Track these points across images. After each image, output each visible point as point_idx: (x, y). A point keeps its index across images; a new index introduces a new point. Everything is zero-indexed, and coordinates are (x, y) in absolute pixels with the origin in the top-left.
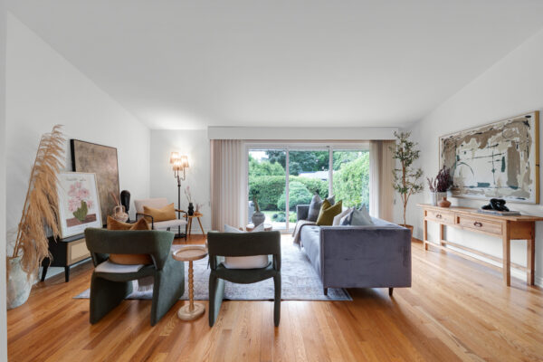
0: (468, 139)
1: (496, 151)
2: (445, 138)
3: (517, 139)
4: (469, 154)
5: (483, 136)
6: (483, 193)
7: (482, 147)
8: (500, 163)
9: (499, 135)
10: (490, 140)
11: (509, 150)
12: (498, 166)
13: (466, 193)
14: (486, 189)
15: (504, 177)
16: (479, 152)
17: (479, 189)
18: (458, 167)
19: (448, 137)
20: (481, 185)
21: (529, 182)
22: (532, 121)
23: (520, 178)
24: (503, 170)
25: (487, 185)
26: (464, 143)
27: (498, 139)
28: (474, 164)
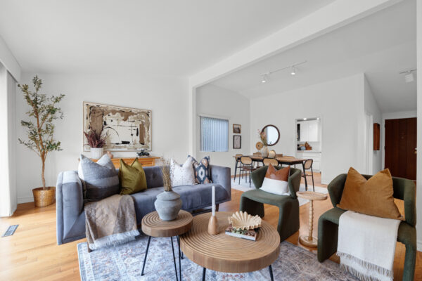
0: (114, 112)
1: (134, 124)
2: (92, 105)
3: (144, 121)
4: (115, 122)
5: (126, 114)
6: (125, 147)
7: (125, 120)
8: (136, 131)
9: (135, 116)
10: (129, 117)
11: (140, 125)
12: (135, 132)
13: (113, 148)
14: (127, 145)
15: (138, 138)
16: (122, 123)
17: (123, 145)
18: (105, 130)
19: (95, 105)
20: (124, 143)
21: (149, 141)
22: (150, 114)
23: (145, 139)
24: (137, 135)
25: (128, 143)
26: (110, 114)
27: (134, 118)
28: (119, 129)
